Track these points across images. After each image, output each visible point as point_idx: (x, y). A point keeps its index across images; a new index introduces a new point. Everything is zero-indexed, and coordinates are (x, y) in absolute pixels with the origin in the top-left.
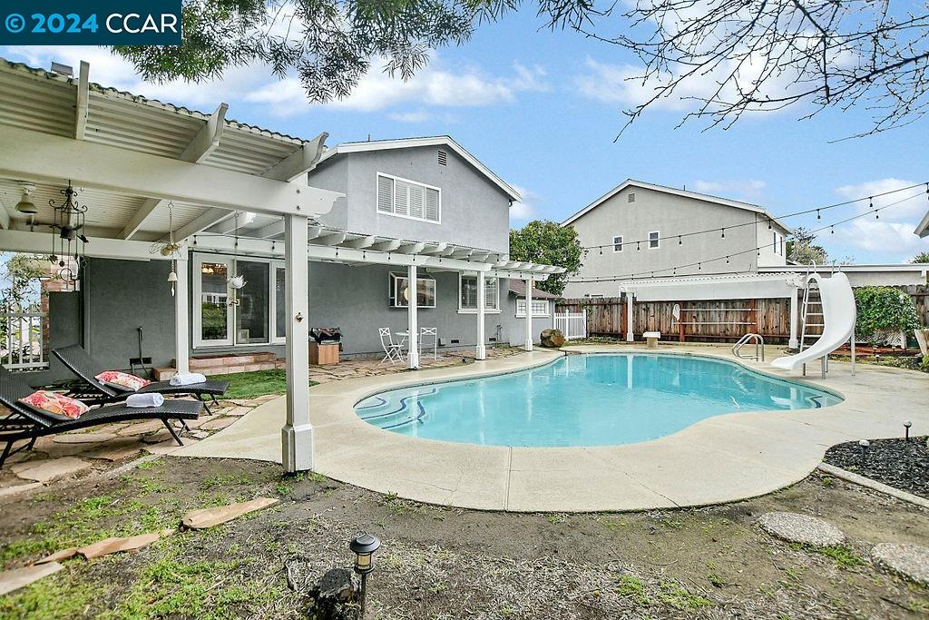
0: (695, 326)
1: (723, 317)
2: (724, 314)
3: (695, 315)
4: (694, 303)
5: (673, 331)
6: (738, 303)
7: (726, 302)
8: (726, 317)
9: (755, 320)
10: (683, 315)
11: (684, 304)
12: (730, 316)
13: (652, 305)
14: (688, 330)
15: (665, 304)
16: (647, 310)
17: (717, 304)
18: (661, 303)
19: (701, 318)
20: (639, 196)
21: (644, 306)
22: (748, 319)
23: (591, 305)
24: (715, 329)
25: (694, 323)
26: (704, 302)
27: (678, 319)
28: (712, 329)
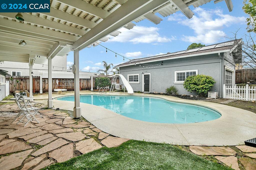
0: (63, 86)
1: (72, 84)
3: (63, 83)
4: (63, 79)
9: (81, 84)
10: (59, 83)
11: (60, 79)
14: (61, 88)
17: (70, 80)
19: (65, 84)
26: (66, 79)
28: (69, 87)
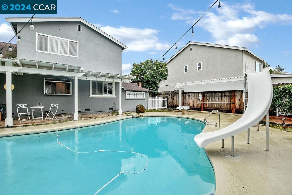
0: (208, 104)
1: (220, 99)
2: (220, 98)
3: (208, 99)
4: (208, 93)
5: (199, 106)
6: (227, 93)
7: (222, 92)
8: (222, 100)
9: (235, 101)
10: (203, 98)
11: (203, 93)
12: (223, 99)
13: (191, 94)
14: (205, 106)
15: (196, 94)
16: (189, 96)
17: (218, 93)
18: (194, 93)
19: (210, 100)
20: (194, 48)
21: (188, 95)
22: (232, 101)
23: (169, 94)
24: (217, 106)
25: (208, 102)
26: (212, 92)
27: (201, 100)
28: (215, 105)
